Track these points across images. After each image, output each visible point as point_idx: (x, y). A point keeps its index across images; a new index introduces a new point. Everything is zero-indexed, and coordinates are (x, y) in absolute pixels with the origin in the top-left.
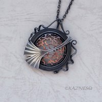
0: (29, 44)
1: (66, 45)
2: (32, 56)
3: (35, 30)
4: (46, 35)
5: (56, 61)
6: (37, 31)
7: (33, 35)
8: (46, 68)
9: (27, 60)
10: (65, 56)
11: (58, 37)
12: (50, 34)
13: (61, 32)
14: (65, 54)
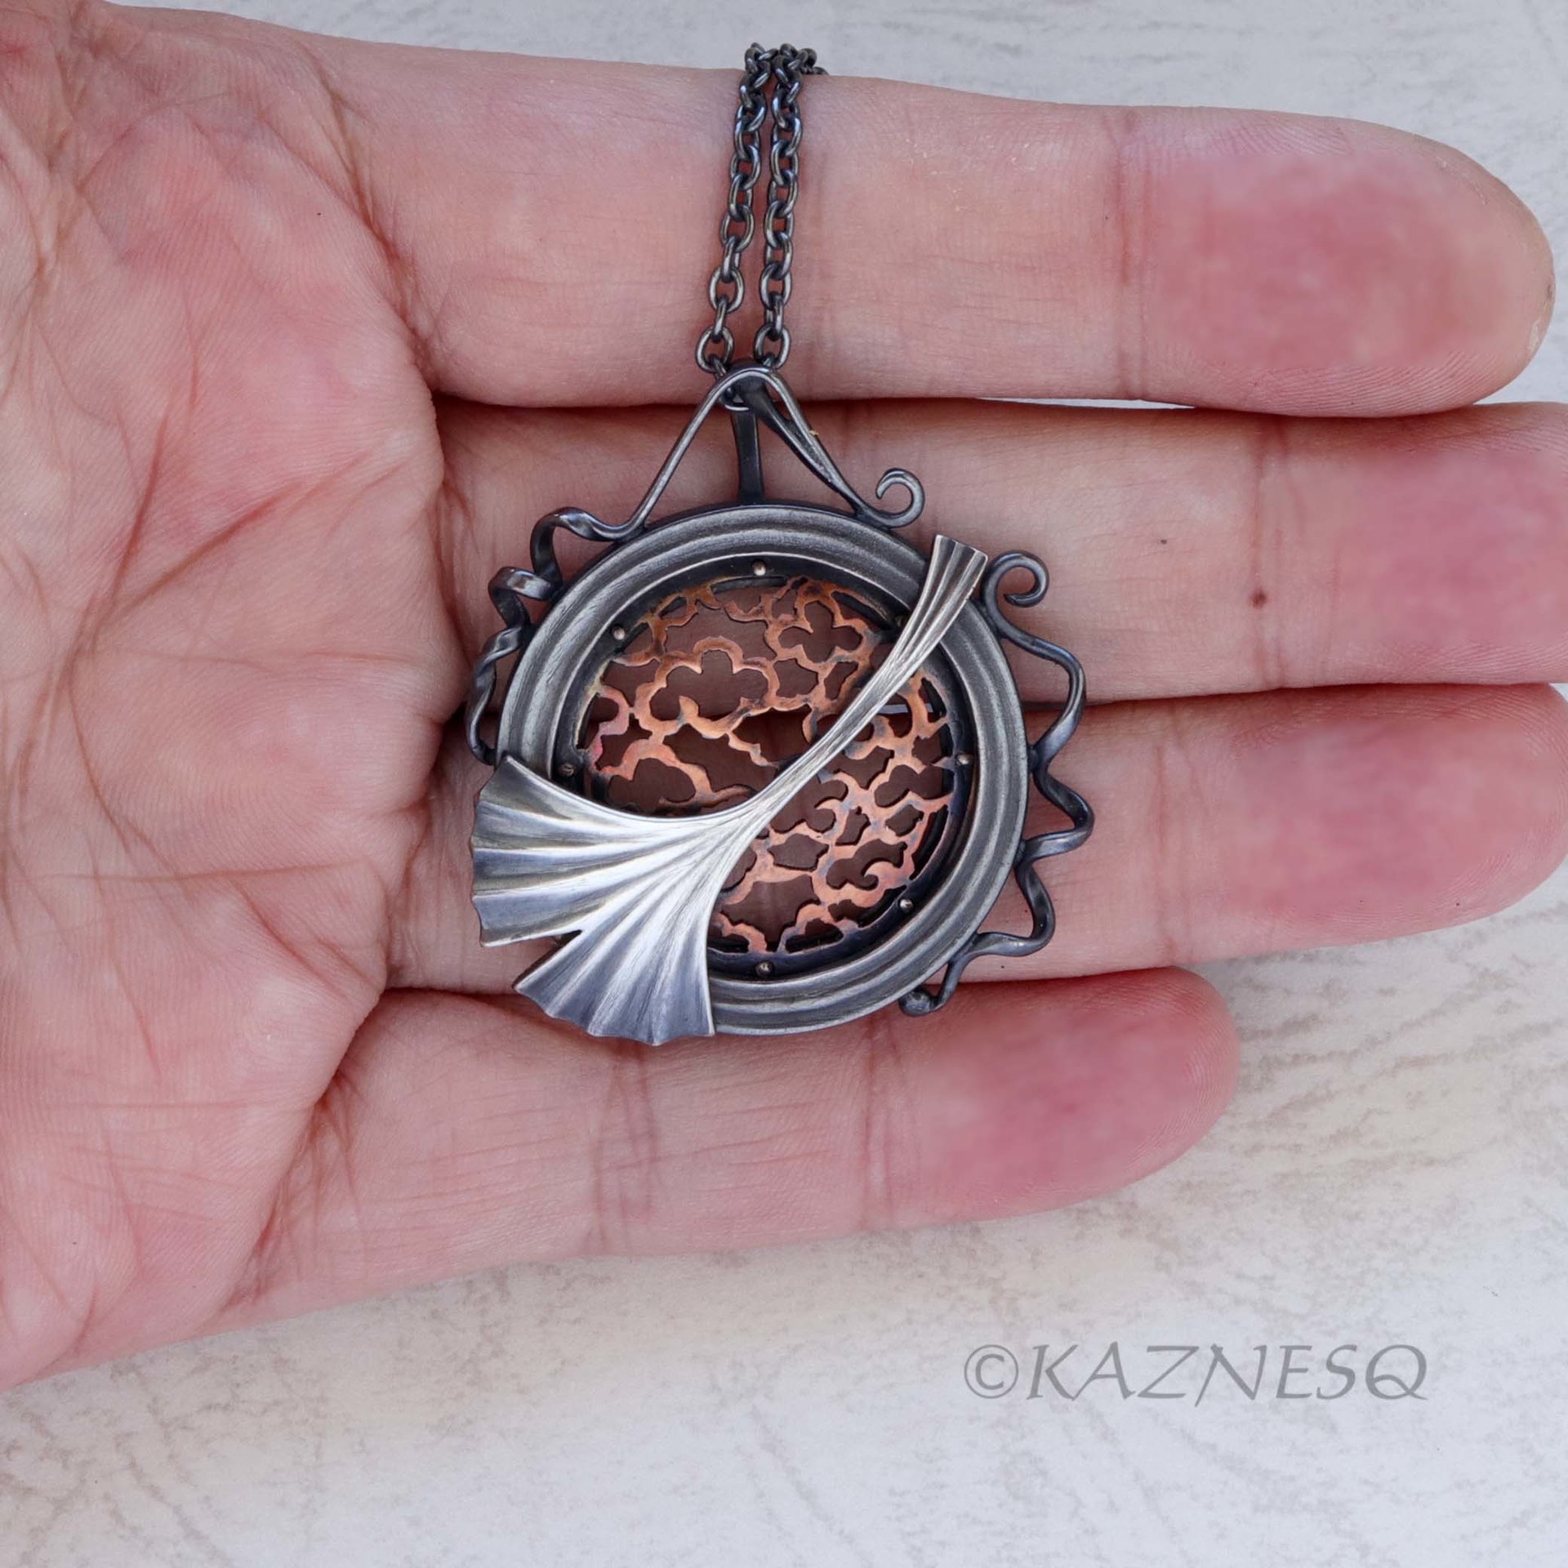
5: (888, 876)
10: (959, 782)
14: (954, 753)
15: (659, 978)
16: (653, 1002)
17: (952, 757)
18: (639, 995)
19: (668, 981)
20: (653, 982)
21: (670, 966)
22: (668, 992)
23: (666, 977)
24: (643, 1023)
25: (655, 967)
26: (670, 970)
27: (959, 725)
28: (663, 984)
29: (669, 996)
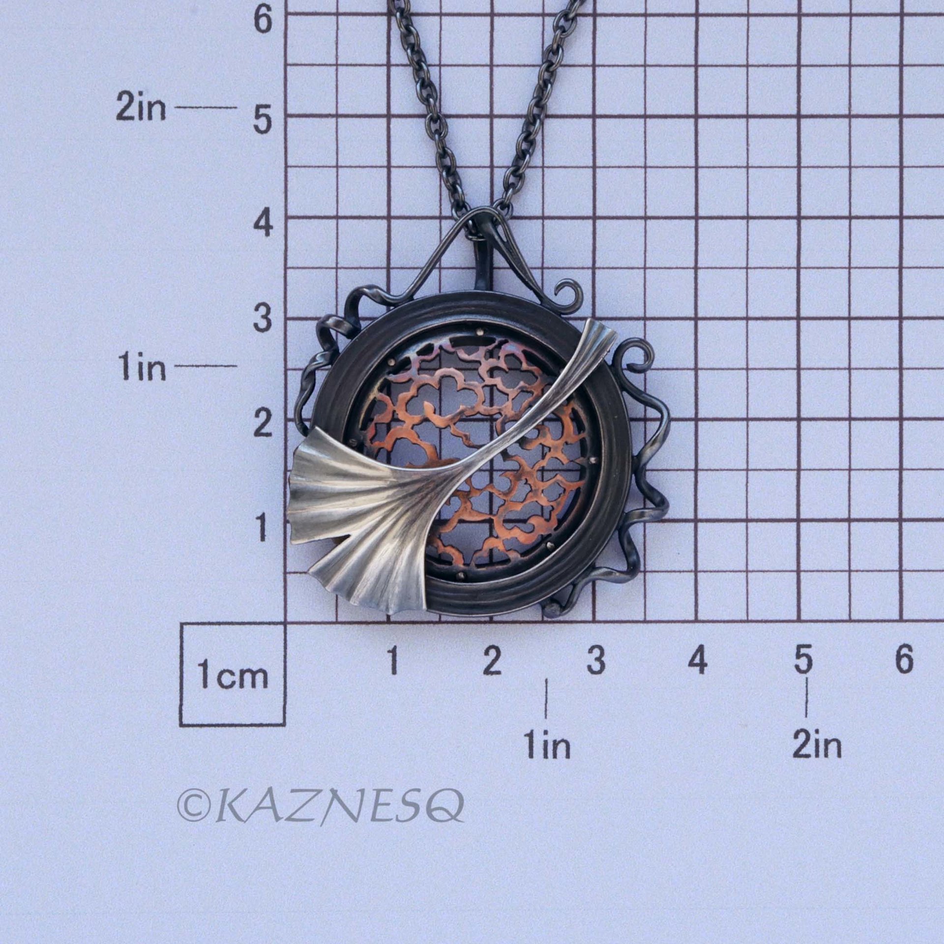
0: (305, 450)
1: (581, 393)
2: (355, 531)
3: (324, 333)
4: (412, 354)
5: (541, 526)
6: (343, 343)
7: (321, 377)
8: (475, 594)
9: (324, 575)
10: (589, 474)
11: (512, 348)
12: (444, 341)
13: (519, 303)
14: (588, 455)
15: (395, 568)
16: (390, 585)
17: (586, 458)
18: (382, 579)
19: (400, 571)
20: (391, 572)
21: (402, 562)
22: (399, 579)
23: (399, 569)
24: (384, 599)
25: (393, 561)
26: (402, 564)
27: (592, 440)
28: (397, 573)
29: (400, 581)
